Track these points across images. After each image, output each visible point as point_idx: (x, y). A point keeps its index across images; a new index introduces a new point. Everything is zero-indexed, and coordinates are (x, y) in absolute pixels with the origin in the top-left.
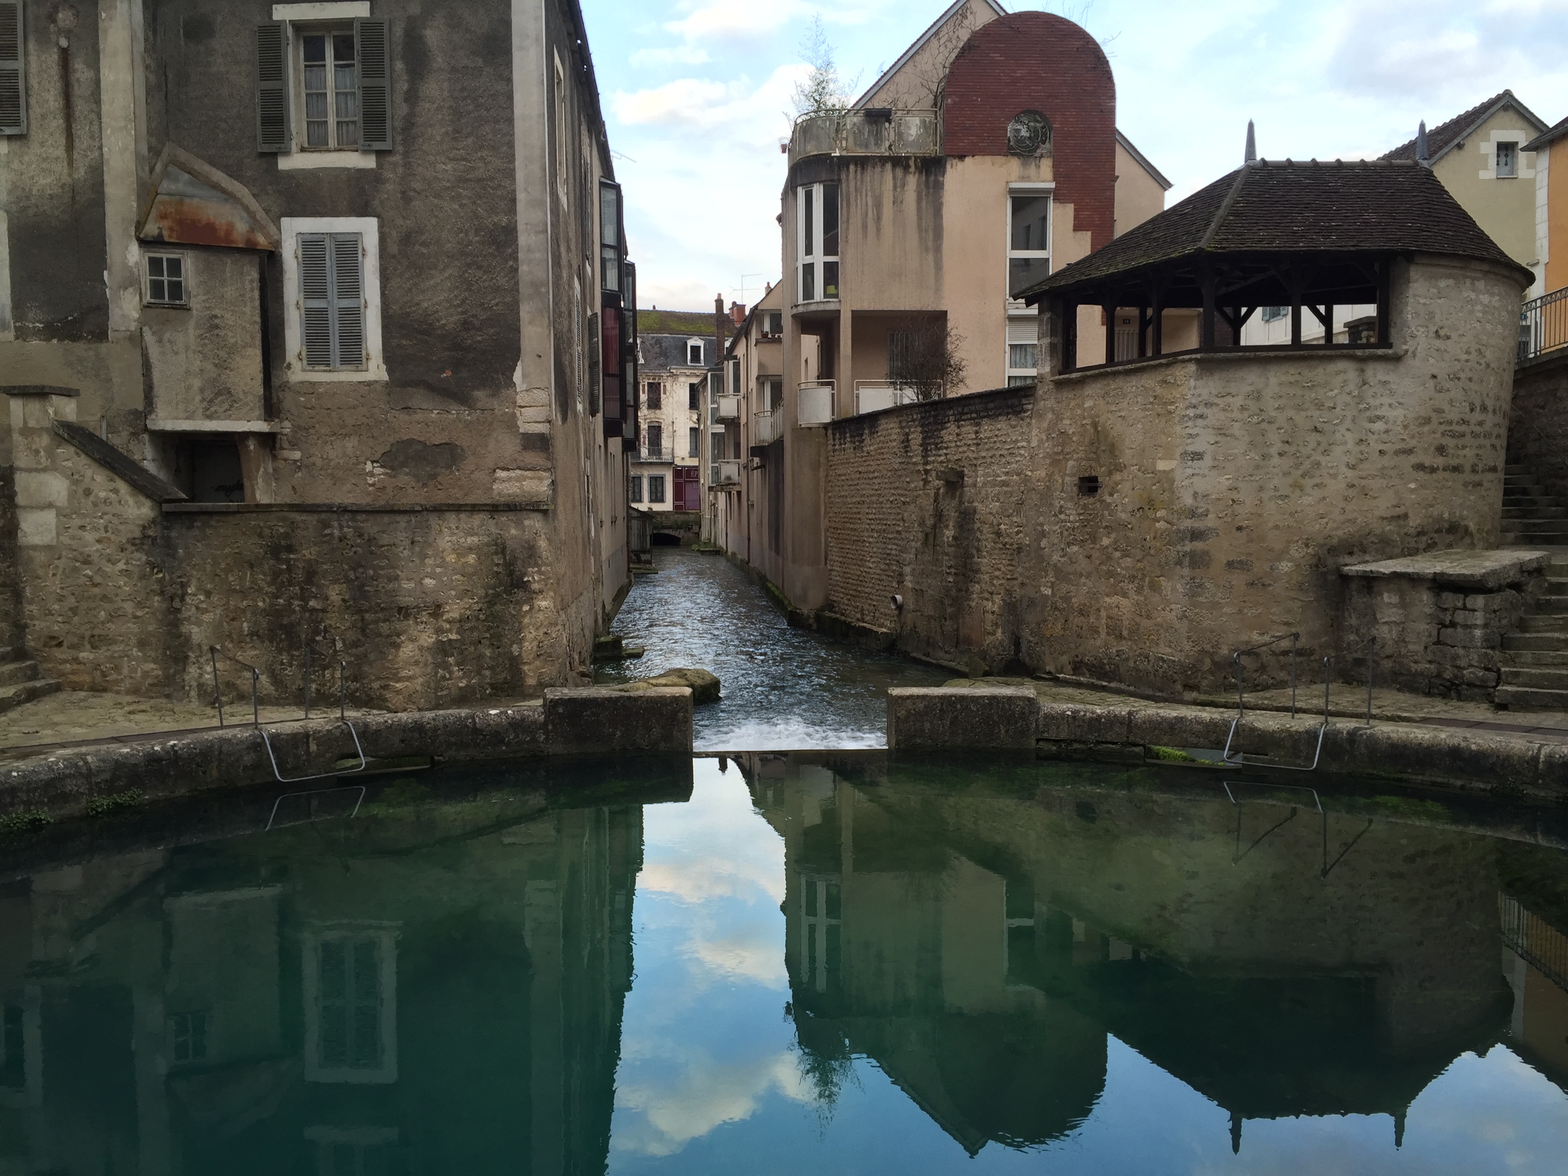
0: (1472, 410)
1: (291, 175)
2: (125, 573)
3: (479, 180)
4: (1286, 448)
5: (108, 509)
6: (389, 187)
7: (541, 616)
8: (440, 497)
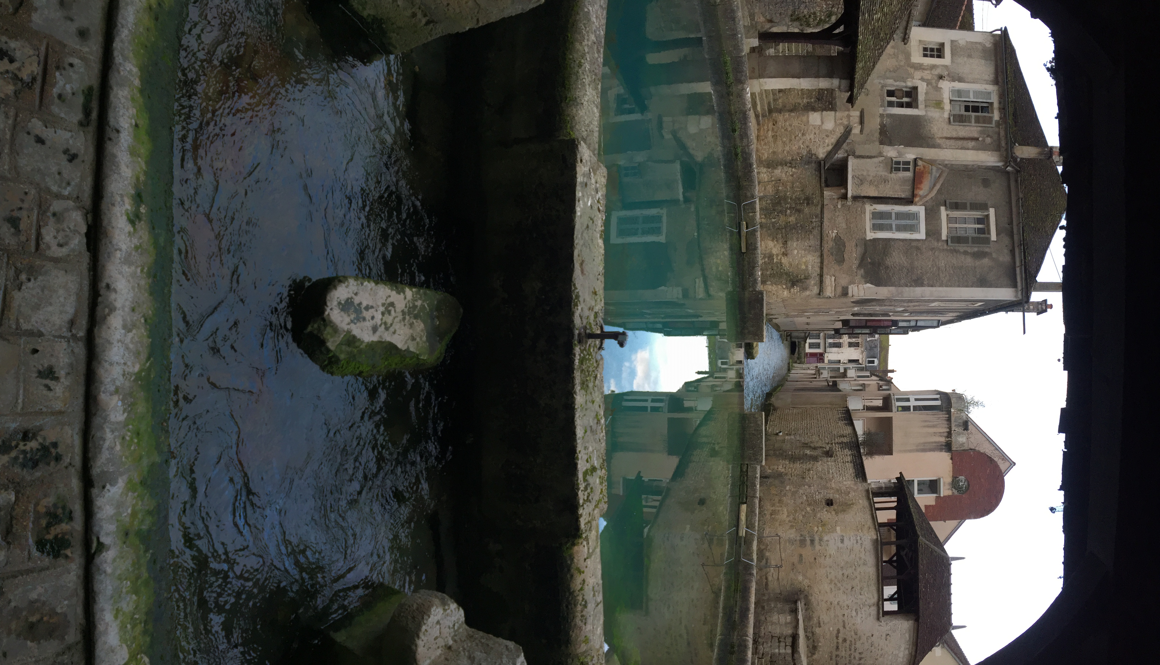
0: (860, 653)
1: (939, 210)
2: (800, 148)
3: (939, 275)
4: (846, 576)
5: (822, 143)
6: (936, 244)
7: (781, 292)
8: (825, 256)
